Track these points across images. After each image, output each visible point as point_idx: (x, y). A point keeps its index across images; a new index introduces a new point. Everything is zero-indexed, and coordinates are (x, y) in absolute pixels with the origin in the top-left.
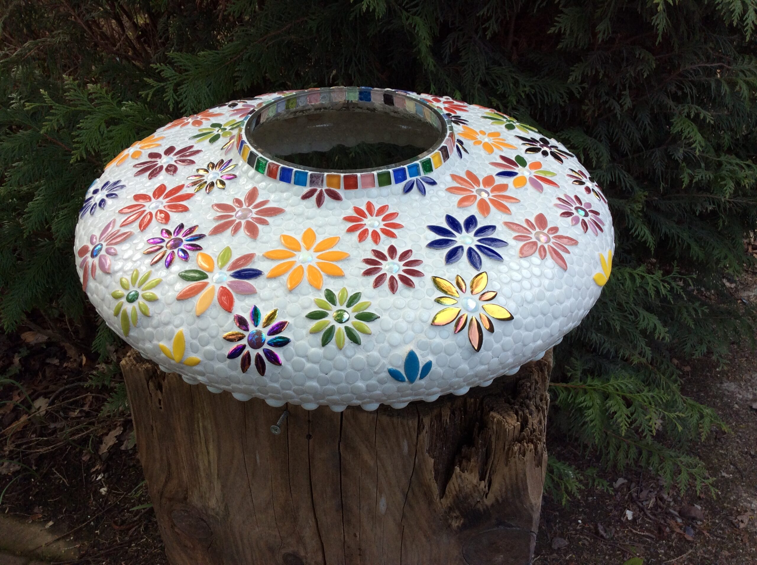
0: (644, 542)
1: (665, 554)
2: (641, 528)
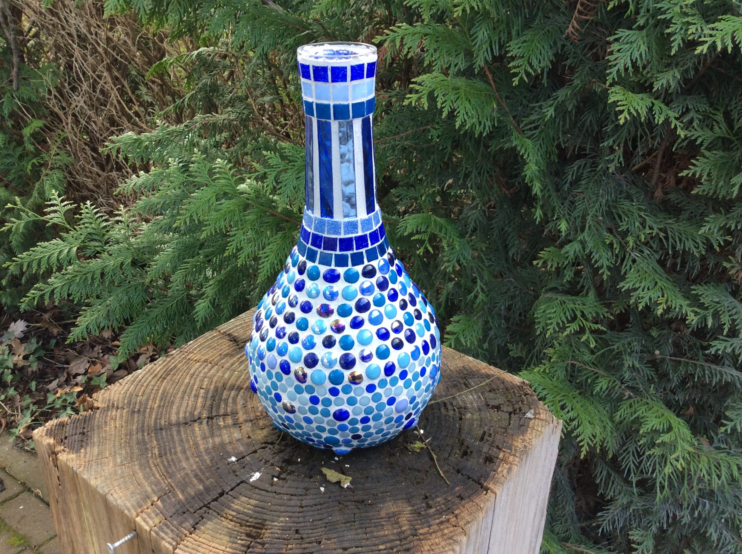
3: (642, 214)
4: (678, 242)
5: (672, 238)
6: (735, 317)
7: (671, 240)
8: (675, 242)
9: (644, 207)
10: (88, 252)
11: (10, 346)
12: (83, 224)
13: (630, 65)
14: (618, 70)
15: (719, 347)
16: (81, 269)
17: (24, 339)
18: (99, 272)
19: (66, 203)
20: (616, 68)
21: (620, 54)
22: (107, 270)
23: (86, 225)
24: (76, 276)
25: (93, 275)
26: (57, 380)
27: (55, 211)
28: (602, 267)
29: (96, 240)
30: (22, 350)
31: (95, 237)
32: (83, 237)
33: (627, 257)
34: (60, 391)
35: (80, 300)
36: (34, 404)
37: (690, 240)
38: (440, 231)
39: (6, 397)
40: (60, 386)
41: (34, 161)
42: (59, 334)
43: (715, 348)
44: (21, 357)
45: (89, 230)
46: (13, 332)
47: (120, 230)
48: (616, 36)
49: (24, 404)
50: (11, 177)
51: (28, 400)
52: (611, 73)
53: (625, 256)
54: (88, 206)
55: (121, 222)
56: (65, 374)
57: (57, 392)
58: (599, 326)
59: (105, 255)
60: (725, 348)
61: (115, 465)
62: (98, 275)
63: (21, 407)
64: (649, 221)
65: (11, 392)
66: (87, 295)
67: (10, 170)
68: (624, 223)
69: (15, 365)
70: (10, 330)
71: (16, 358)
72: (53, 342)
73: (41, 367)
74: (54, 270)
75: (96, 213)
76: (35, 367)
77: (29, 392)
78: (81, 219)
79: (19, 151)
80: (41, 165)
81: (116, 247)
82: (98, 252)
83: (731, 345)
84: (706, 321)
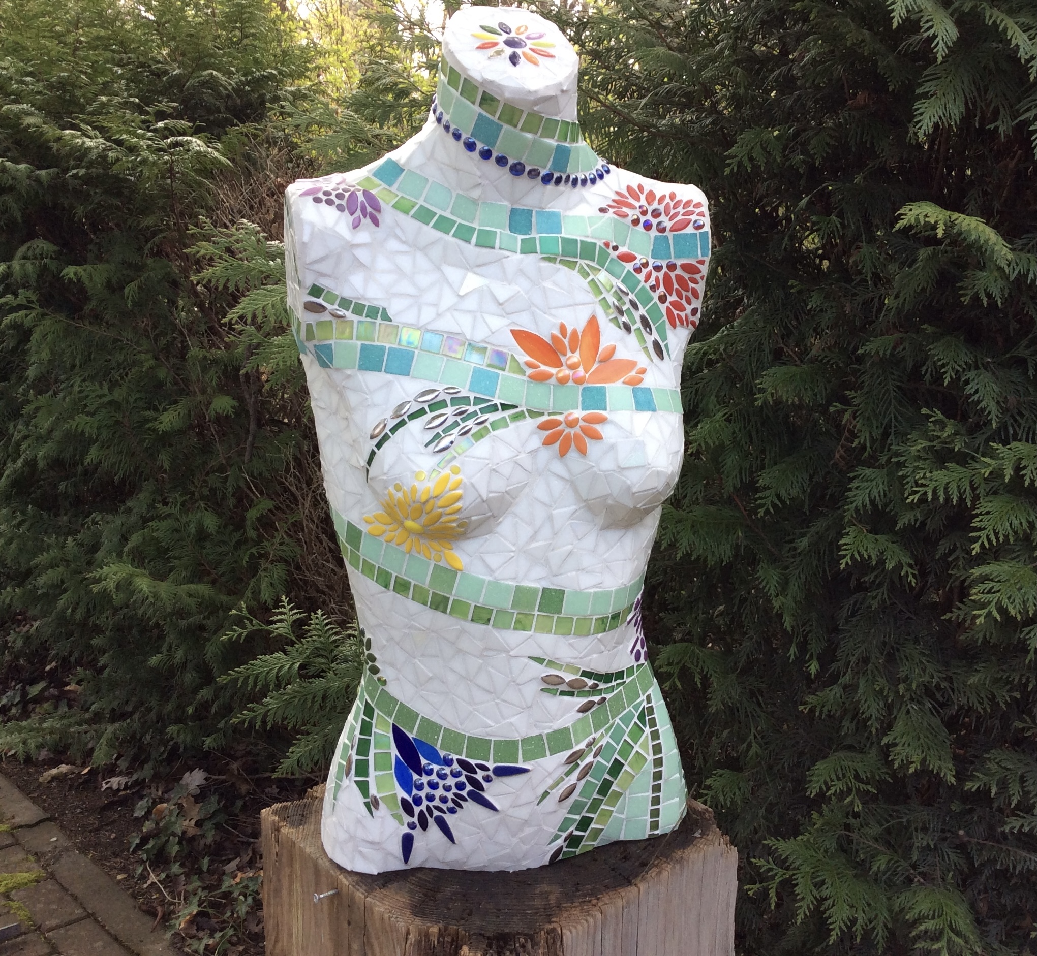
3: (923, 659)
10: (312, 670)
11: (180, 806)
12: (311, 637)
13: (868, 503)
14: (856, 507)
15: (1014, 824)
16: (302, 690)
17: (200, 797)
18: (320, 694)
19: (295, 611)
20: (854, 505)
21: (858, 492)
22: (330, 692)
23: (314, 638)
24: (295, 697)
25: (314, 698)
26: (238, 859)
27: (281, 621)
28: (870, 718)
29: (323, 656)
30: (196, 812)
31: (322, 653)
32: (308, 651)
33: (903, 708)
34: (240, 875)
35: (295, 726)
36: (204, 889)
37: (974, 694)
39: (168, 876)
40: (240, 868)
41: (254, 550)
42: (248, 793)
43: (1010, 826)
44: (193, 822)
45: (317, 645)
46: (187, 785)
47: (351, 646)
48: (855, 474)
49: (190, 888)
50: (221, 570)
51: (196, 883)
52: (848, 509)
54: (319, 616)
55: (354, 636)
56: (250, 854)
57: (236, 876)
58: (869, 787)
59: (330, 674)
60: (1022, 826)
62: (319, 699)
63: (186, 891)
65: (176, 868)
66: (303, 722)
67: (221, 562)
68: (905, 669)
69: (184, 832)
70: (183, 782)
71: (186, 823)
72: (240, 803)
73: (218, 838)
74: (271, 687)
75: (327, 624)
76: (210, 836)
77: (199, 872)
78: (309, 631)
79: (237, 536)
80: (261, 556)
81: (344, 665)
82: (323, 671)
83: (1030, 823)
84: (990, 789)
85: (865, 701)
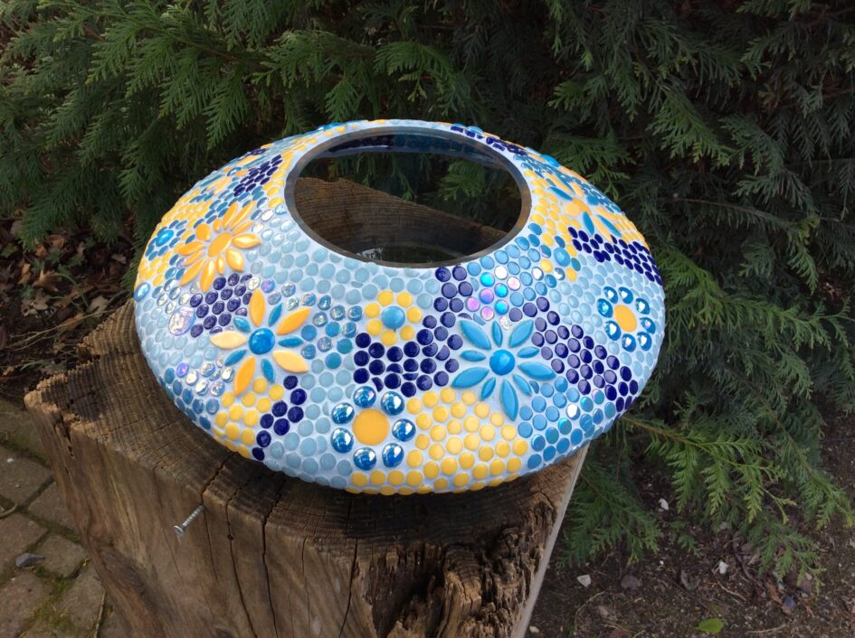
0: (731, 603)
1: (753, 622)
2: (733, 585)
3: (674, 36)
4: (711, 70)
5: (705, 65)
6: (766, 154)
7: (703, 68)
8: (708, 69)
9: (675, 28)
15: (746, 187)
28: (629, 105)
33: (655, 91)
37: (725, 67)
38: (432, 67)
43: (742, 189)
53: (652, 90)
58: (623, 174)
60: (753, 188)
61: (152, 430)
64: (682, 46)
68: (652, 48)
83: (759, 184)
84: (738, 161)
85: (624, 88)
